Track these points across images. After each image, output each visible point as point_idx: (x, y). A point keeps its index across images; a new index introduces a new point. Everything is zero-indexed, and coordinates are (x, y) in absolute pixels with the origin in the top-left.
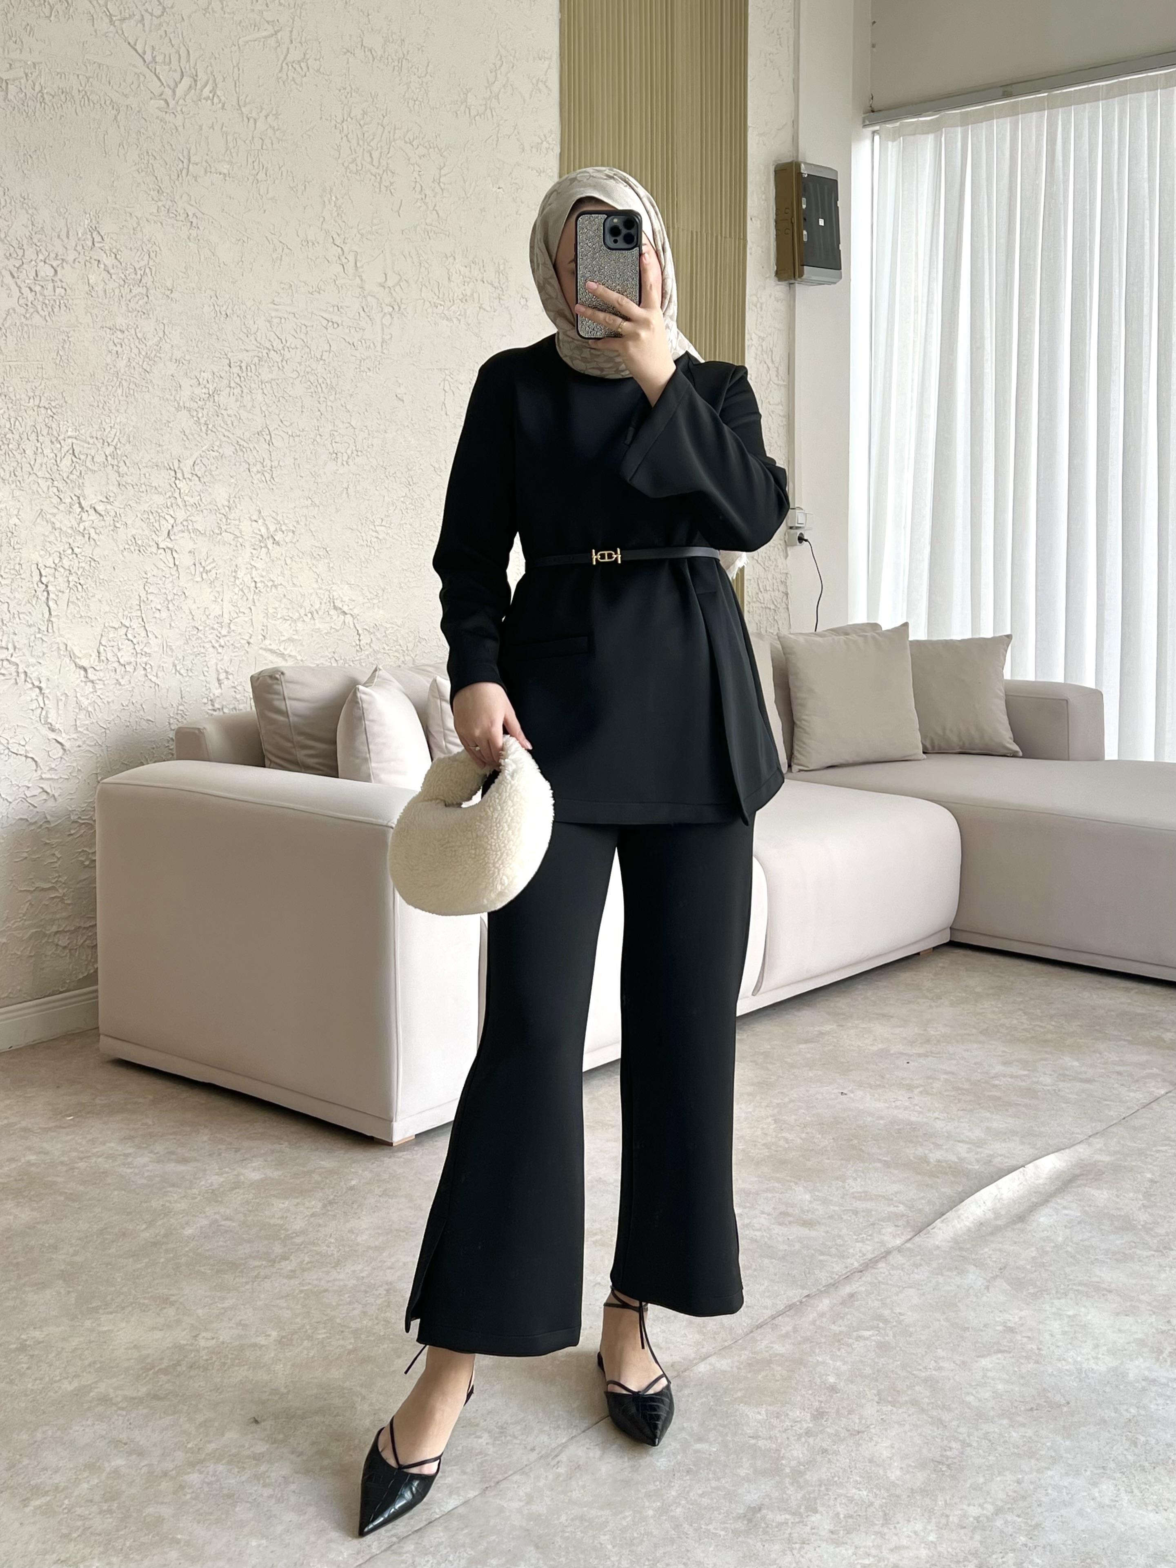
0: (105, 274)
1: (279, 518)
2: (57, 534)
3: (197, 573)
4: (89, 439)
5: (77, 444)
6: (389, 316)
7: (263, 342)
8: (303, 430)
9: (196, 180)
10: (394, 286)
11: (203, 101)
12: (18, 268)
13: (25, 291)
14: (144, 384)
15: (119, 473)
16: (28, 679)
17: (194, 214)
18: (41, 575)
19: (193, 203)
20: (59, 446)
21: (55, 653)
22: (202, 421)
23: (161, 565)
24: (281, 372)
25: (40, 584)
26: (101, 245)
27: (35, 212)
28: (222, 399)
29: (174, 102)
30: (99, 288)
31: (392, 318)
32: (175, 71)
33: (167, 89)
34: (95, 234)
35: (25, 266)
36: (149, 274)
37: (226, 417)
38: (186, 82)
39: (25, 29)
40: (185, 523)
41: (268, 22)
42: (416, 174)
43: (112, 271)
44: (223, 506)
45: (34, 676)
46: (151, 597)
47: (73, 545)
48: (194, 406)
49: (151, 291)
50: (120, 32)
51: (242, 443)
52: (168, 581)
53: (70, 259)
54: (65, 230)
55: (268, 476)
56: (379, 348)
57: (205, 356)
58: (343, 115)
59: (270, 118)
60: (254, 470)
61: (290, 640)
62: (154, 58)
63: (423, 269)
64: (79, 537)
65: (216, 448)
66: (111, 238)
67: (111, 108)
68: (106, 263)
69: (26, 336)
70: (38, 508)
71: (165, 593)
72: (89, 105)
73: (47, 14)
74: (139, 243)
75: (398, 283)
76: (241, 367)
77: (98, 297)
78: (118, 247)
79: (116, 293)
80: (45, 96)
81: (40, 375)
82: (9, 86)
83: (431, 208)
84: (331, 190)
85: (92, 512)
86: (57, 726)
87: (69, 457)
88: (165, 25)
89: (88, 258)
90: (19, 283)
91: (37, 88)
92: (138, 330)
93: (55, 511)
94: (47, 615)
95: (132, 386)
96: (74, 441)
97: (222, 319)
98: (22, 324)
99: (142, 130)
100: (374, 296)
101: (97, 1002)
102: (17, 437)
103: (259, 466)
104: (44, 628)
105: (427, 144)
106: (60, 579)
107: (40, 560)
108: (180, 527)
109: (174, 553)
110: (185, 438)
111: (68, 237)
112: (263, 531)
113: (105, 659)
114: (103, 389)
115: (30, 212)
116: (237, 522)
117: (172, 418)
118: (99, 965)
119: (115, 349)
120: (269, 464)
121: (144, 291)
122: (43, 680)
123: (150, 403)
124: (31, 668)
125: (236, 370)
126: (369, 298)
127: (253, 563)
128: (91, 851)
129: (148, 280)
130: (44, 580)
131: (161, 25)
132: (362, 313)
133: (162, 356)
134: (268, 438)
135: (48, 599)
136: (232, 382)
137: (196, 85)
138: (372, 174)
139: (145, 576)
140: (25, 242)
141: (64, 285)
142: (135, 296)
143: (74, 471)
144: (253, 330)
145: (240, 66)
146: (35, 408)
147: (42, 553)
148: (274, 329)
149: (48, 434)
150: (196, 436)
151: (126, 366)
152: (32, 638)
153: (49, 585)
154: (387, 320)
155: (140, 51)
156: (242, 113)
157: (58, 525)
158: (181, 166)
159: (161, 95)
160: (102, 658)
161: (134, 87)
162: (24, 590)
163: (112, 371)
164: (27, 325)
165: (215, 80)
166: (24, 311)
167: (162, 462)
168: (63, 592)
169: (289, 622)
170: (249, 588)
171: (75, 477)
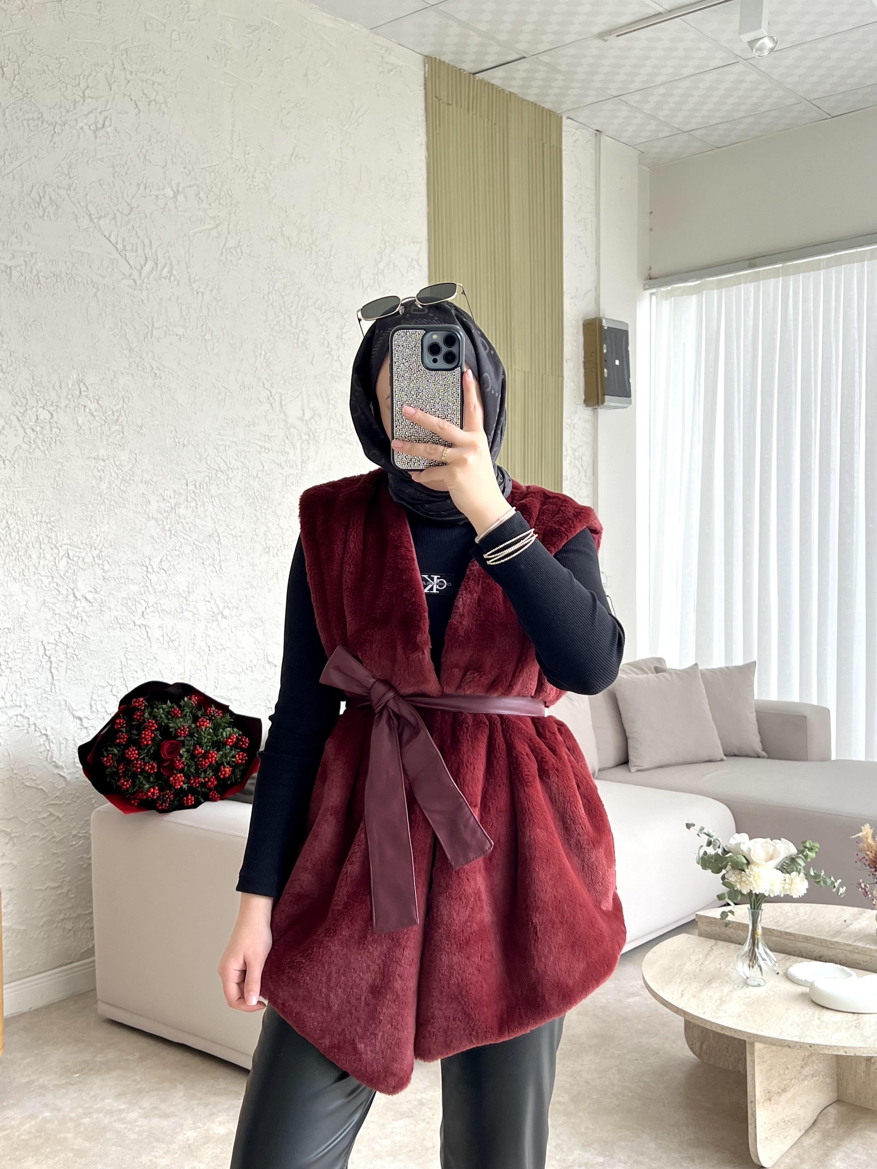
0: (89, 416)
1: (227, 598)
2: (57, 619)
3: (165, 642)
4: (80, 545)
5: (71, 549)
6: (306, 443)
7: (212, 465)
8: (244, 532)
9: (158, 341)
10: (310, 419)
11: (163, 280)
12: (23, 414)
13: (29, 431)
14: (121, 500)
15: (103, 569)
16: (37, 729)
17: (157, 367)
18: (45, 649)
19: (157, 359)
20: (57, 551)
21: (58, 708)
22: (167, 528)
23: (138, 638)
24: (226, 488)
25: (45, 657)
26: (86, 393)
27: (35, 369)
28: (182, 511)
29: (140, 281)
30: (85, 428)
31: (309, 444)
32: (141, 256)
33: (135, 271)
34: (82, 385)
35: (28, 412)
36: (124, 416)
37: (185, 525)
38: (149, 265)
39: (24, 226)
40: (155, 606)
41: (211, 218)
42: (324, 333)
43: (95, 414)
44: (184, 591)
45: (41, 727)
46: (130, 662)
47: (69, 626)
48: (160, 516)
49: (126, 428)
50: (98, 227)
51: (197, 543)
52: (143, 649)
53: (63, 405)
54: (58, 383)
55: (218, 568)
56: (299, 467)
57: (168, 478)
58: (269, 288)
59: (213, 292)
60: (207, 563)
61: (236, 688)
62: (124, 247)
63: (331, 406)
64: (74, 620)
65: (177, 548)
66: (94, 388)
67: (91, 286)
68: (90, 407)
69: (30, 467)
70: (42, 599)
71: (141, 659)
72: (75, 284)
73: (41, 215)
74: (116, 391)
75: (312, 417)
76: (195, 485)
77: (85, 434)
78: (100, 394)
79: (99, 431)
80: (41, 278)
81: (41, 497)
82: (13, 271)
83: (335, 358)
84: (261, 346)
85: (83, 600)
86: (60, 764)
87: (65, 559)
88: (132, 221)
89: (76, 404)
90: (24, 425)
91: (34, 272)
92: (116, 459)
93: (55, 601)
94: (50, 680)
95: (112, 503)
96: (69, 547)
97: (180, 448)
98: (26, 458)
99: (116, 303)
100: (295, 428)
101: (95, 970)
102: (24, 546)
103: (210, 561)
104: (48, 689)
105: (332, 310)
106: (60, 652)
107: (44, 638)
108: (152, 609)
109: (147, 628)
110: (154, 542)
111: (61, 388)
112: (215, 609)
113: (95, 710)
114: (90, 506)
115: (31, 368)
116: (195, 603)
117: (144, 527)
118: (96, 941)
119: (98, 474)
120: (218, 558)
121: (120, 428)
122: (48, 728)
123: (127, 516)
124: (39, 720)
125: (191, 488)
126: (292, 430)
127: (206, 632)
128: (88, 857)
129: (123, 419)
130: (48, 653)
131: (129, 221)
132: (287, 441)
133: (135, 478)
134: (217, 539)
135: (51, 667)
136: (189, 497)
137: (157, 268)
138: (291, 333)
139: (125, 646)
140: (28, 393)
141: (59, 426)
142: (113, 433)
143: (69, 571)
144: (204, 456)
145: (191, 252)
146: (38, 523)
147: (46, 633)
148: (221, 454)
149: (49, 542)
150: (162, 540)
151: (108, 488)
152: (40, 697)
153: (52, 657)
154: (305, 446)
155: (114, 242)
156: (193, 289)
157: (57, 611)
158: (147, 330)
159: (130, 276)
160: (94, 709)
161: (109, 270)
162: (33, 661)
163: (96, 492)
164: (30, 458)
165: (171, 263)
166: (27, 447)
167: (137, 560)
168: (62, 662)
169: (234, 675)
170: (204, 651)
171: (70, 574)
